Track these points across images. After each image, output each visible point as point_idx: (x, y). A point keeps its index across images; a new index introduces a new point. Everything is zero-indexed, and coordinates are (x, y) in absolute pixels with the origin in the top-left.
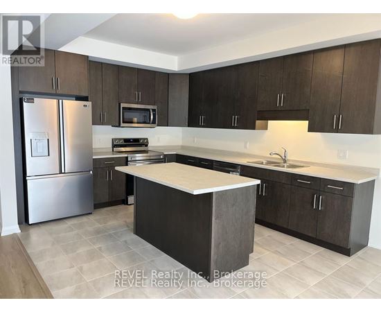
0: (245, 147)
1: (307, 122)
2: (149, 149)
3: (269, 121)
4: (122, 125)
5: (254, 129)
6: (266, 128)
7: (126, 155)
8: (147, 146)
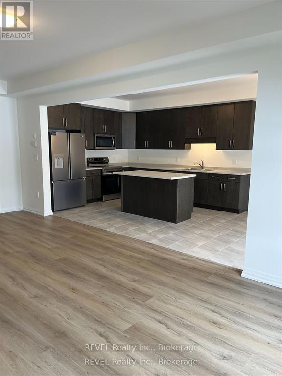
0: (176, 161)
1: (215, 144)
2: (109, 165)
3: (192, 144)
4: (96, 148)
5: (184, 149)
6: (190, 148)
7: (101, 168)
8: (107, 162)
